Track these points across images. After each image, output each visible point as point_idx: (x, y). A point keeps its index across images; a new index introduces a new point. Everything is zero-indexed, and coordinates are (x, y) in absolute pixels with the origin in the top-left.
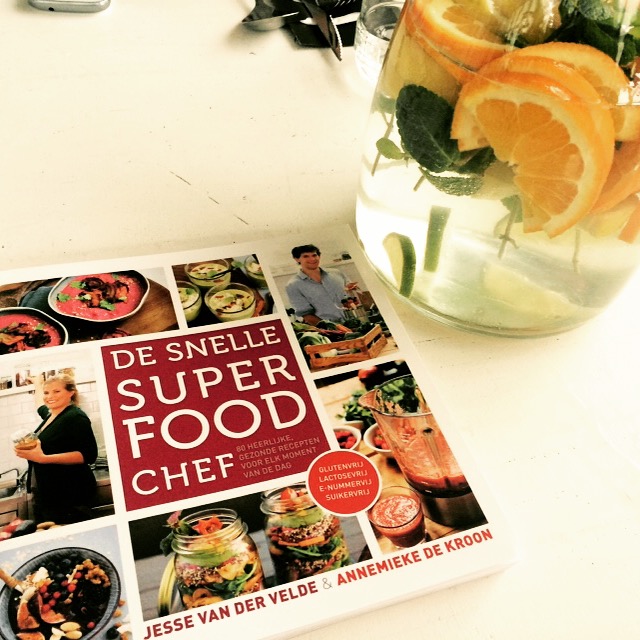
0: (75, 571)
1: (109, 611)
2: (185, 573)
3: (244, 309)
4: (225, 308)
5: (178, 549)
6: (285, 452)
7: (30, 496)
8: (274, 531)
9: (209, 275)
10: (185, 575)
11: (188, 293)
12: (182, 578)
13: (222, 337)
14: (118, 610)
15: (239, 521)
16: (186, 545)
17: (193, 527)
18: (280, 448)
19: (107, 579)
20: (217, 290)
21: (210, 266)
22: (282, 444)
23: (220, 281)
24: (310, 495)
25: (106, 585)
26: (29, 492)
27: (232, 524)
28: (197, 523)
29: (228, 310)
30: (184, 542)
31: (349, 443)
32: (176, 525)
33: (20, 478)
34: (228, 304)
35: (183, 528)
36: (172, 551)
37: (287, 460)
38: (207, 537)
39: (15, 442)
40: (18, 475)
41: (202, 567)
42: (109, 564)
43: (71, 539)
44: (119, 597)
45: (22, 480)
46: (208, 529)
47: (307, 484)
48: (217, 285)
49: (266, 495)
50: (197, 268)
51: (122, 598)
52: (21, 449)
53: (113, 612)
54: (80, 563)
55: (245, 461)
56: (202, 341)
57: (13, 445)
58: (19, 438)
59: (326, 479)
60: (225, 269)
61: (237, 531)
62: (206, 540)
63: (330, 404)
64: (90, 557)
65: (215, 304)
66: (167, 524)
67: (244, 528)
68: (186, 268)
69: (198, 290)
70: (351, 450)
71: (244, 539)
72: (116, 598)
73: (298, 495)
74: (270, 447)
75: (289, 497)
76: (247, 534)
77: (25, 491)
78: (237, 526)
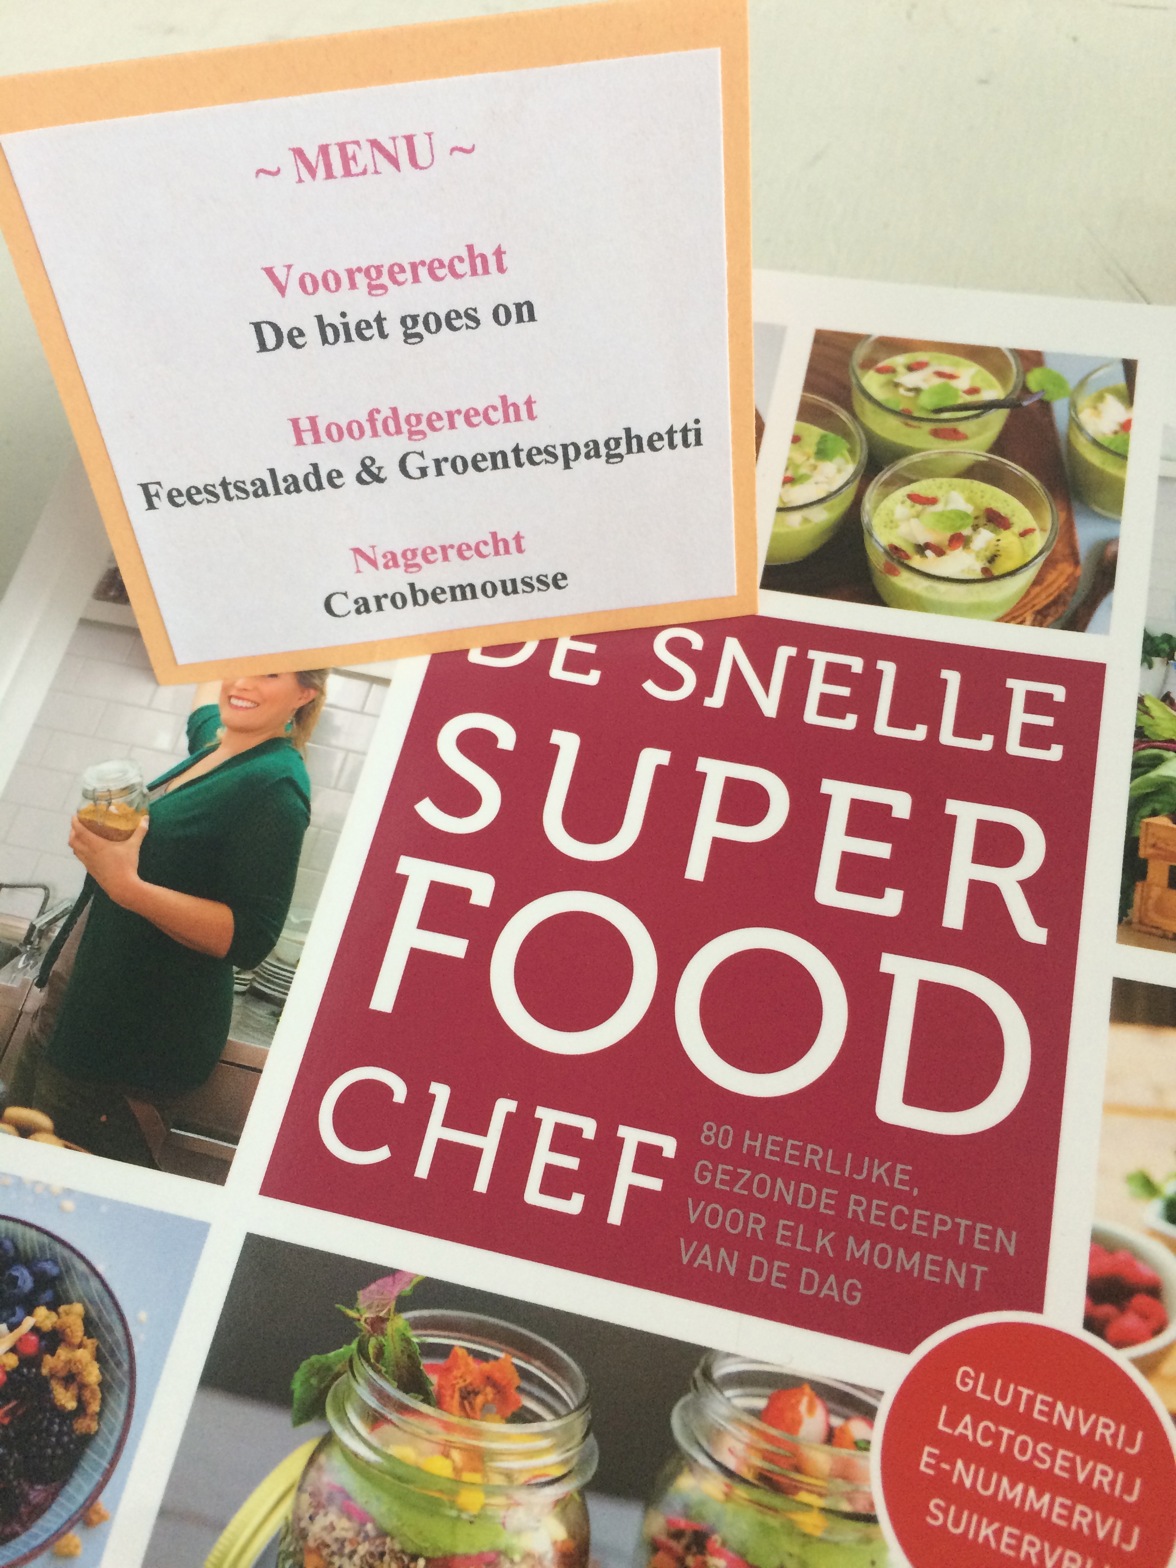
0: (28, 1322)
1: (50, 1522)
2: (321, 1521)
3: (988, 577)
4: (921, 549)
5: (344, 1419)
6: (864, 1232)
7: (37, 997)
8: (677, 1535)
9: (927, 401)
10: (316, 1529)
11: (822, 453)
12: (303, 1535)
13: (857, 664)
14: (76, 1537)
15: (578, 1423)
16: (375, 1420)
17: (425, 1362)
18: (855, 1206)
19: (95, 1407)
20: (926, 471)
21: (946, 364)
22: (871, 1190)
23: (955, 435)
24: (873, 1461)
25: (82, 1425)
26: (40, 983)
27: (550, 1423)
28: (445, 1351)
29: (931, 563)
30: (373, 1402)
31: (1130, 1321)
32: (378, 1324)
33: (40, 923)
34: (940, 537)
35: (393, 1348)
36: (323, 1415)
37: (856, 1268)
38: (448, 1427)
39: (86, 795)
40: (41, 912)
41: (383, 1534)
42: (124, 1357)
43: (69, 1205)
44: (100, 1488)
45: (42, 933)
46: (468, 1395)
47: (884, 1408)
48: (937, 448)
49: (721, 1370)
50: (899, 361)
51: (104, 1499)
52: (90, 825)
53: (59, 1534)
54: (53, 1307)
55: (709, 1194)
56: (785, 653)
57: (77, 804)
58: (100, 786)
59: (965, 1427)
60: (993, 392)
61: (553, 1458)
62: (442, 1436)
63: (1133, 1111)
64: (88, 1301)
65: (892, 524)
66: (351, 1303)
67: (583, 1462)
68: (860, 353)
69: (862, 453)
70: (1122, 1358)
71: (561, 1504)
72: (88, 1488)
73: (831, 1437)
74: (821, 1180)
75: (793, 1426)
76: (583, 1491)
77: (33, 974)
78: (560, 1441)
